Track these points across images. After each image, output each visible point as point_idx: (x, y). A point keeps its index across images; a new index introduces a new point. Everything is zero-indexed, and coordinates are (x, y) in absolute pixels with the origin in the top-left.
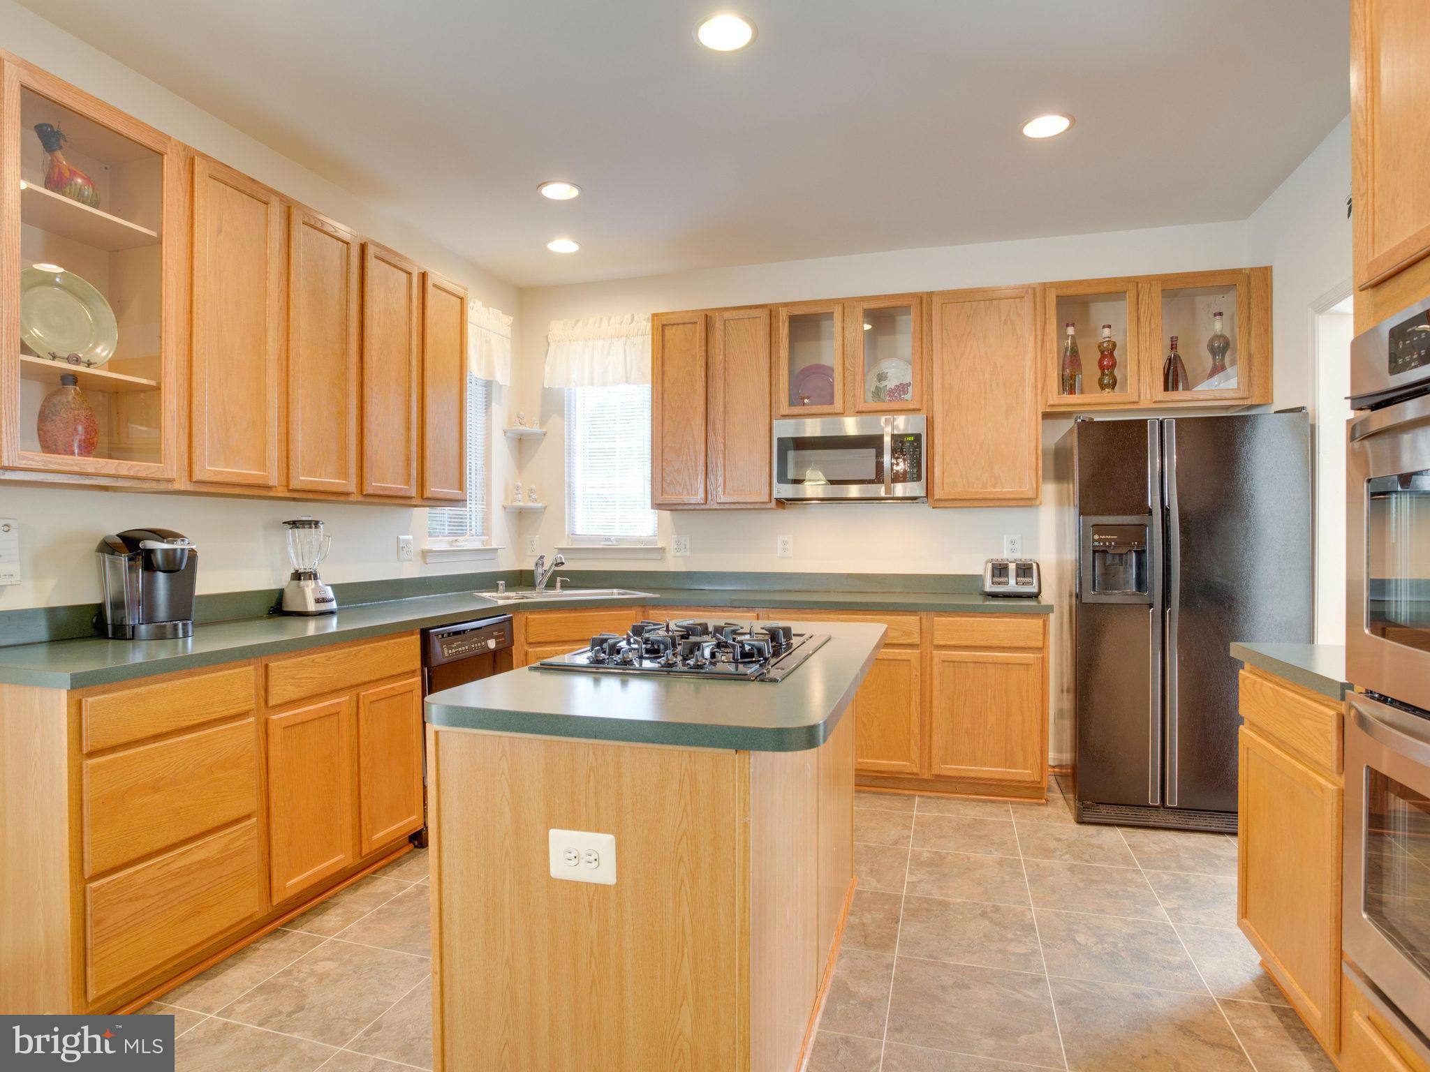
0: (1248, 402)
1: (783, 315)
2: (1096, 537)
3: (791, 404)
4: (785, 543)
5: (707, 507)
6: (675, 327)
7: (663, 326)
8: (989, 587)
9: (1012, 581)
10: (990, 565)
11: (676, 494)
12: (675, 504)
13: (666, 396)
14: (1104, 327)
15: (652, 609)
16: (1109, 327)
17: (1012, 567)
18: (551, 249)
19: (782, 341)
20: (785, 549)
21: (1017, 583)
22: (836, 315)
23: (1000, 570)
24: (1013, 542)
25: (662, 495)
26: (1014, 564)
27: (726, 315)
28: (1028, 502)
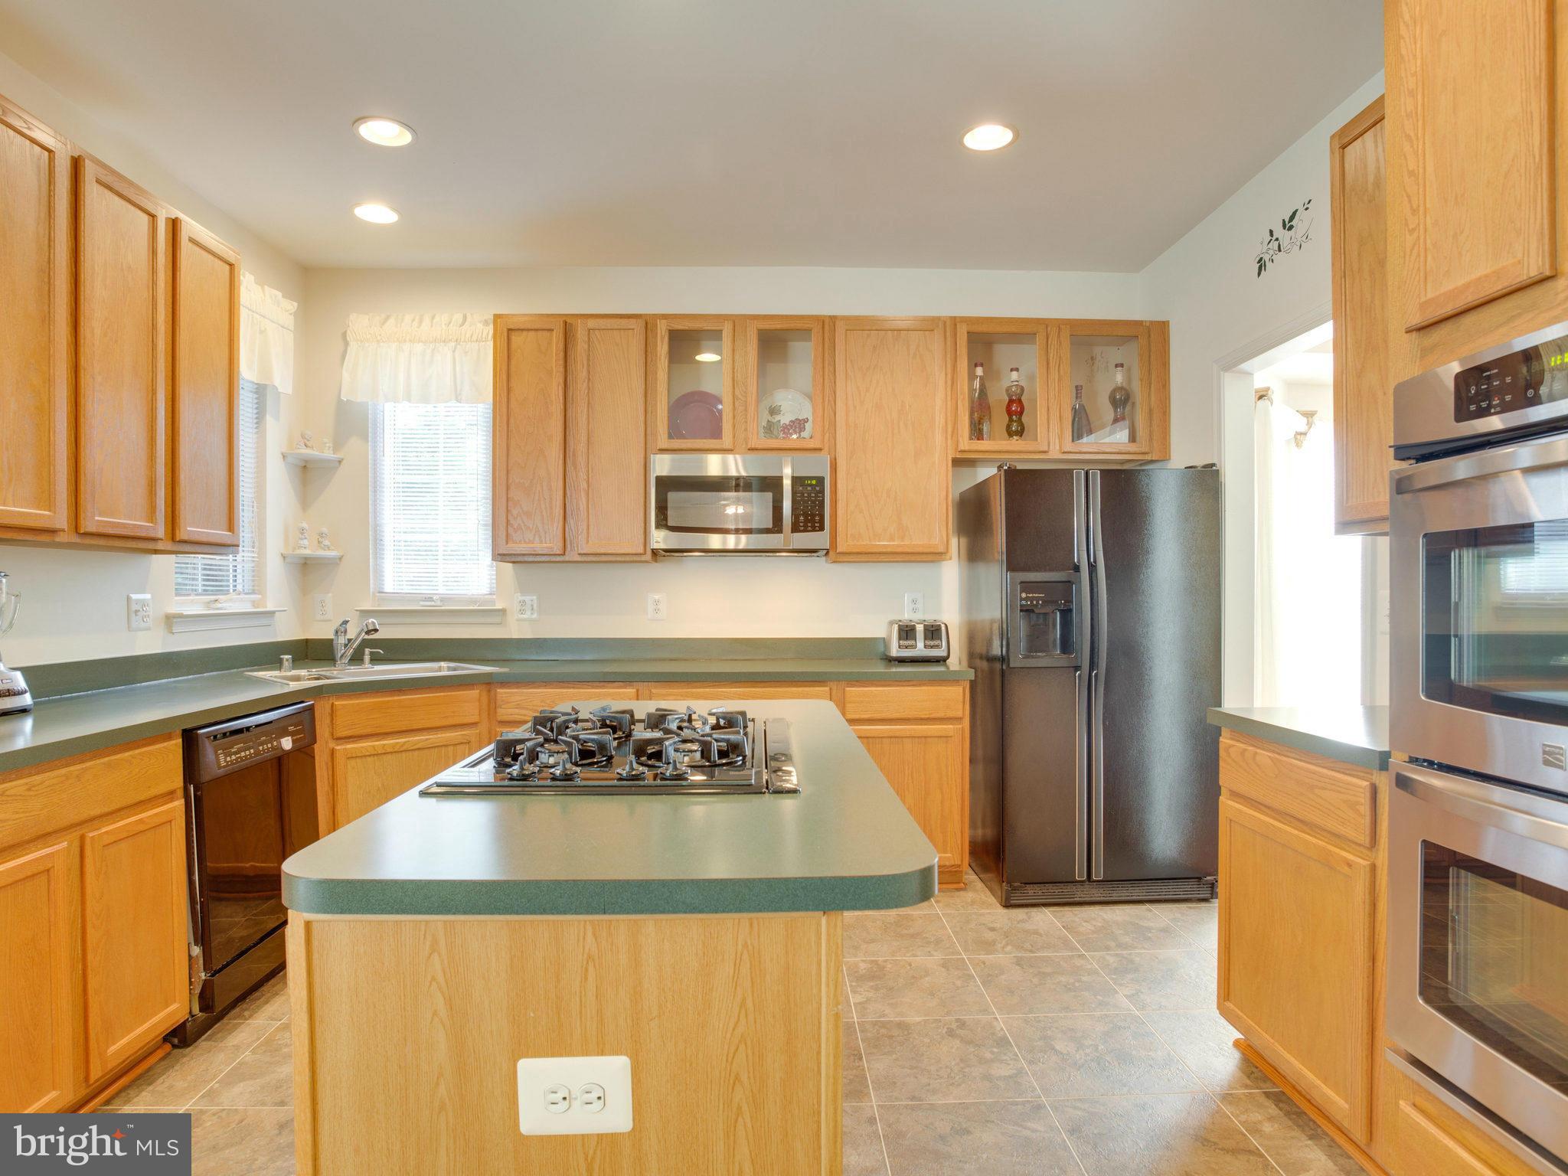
0: (1148, 457)
1: (662, 328)
2: (1024, 595)
3: (670, 437)
4: (657, 602)
5: (567, 558)
6: (525, 333)
7: (510, 330)
8: (895, 651)
9: (920, 644)
10: (896, 627)
11: (525, 542)
12: (524, 555)
13: (512, 421)
14: (1012, 370)
15: (500, 688)
16: (1017, 370)
17: (920, 628)
18: (358, 215)
19: (660, 360)
20: (657, 611)
21: (925, 647)
22: (725, 334)
23: (907, 632)
24: (914, 602)
25: (507, 543)
26: (922, 625)
27: (591, 323)
28: (934, 556)
